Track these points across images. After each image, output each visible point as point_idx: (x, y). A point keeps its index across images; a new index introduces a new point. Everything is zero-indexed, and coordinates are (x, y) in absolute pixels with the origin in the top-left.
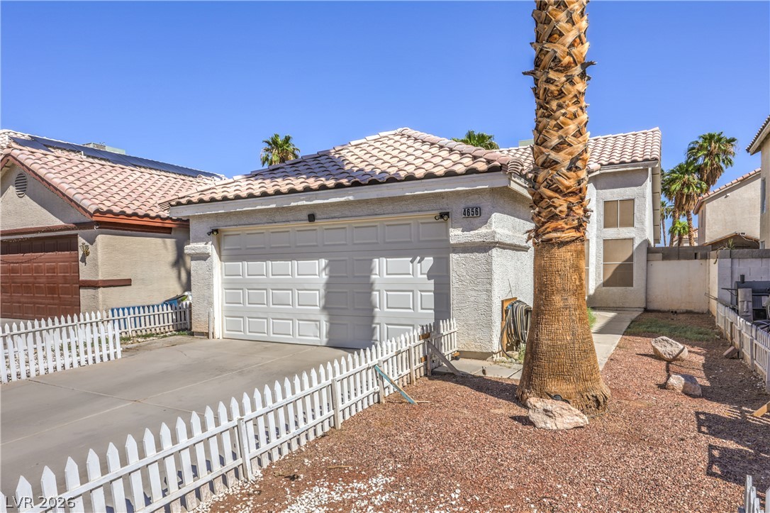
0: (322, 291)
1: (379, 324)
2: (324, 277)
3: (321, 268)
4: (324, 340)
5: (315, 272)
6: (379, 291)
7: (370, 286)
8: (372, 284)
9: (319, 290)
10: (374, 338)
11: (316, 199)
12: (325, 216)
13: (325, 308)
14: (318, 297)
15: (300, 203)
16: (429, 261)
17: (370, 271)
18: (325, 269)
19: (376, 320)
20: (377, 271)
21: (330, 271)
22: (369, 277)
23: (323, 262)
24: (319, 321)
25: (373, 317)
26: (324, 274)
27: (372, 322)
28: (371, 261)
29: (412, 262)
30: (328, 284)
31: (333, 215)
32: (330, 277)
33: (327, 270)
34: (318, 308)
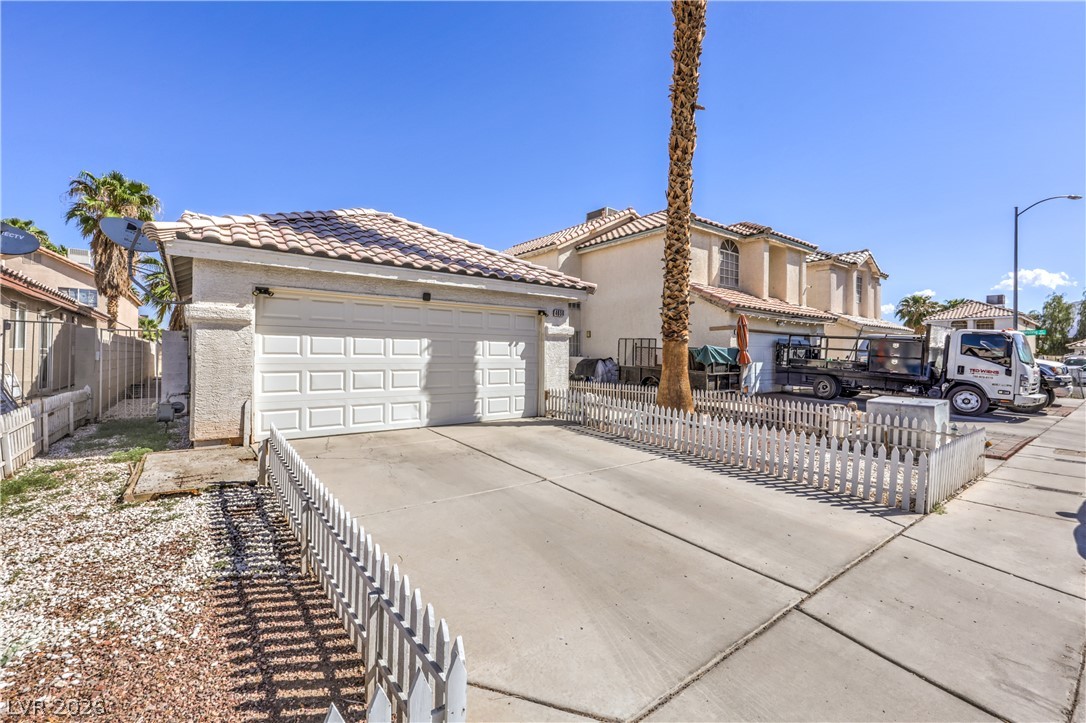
0: (424, 372)
1: (482, 399)
2: (427, 357)
3: (423, 348)
4: (425, 421)
5: (415, 353)
6: (482, 370)
7: (474, 365)
8: (476, 364)
9: (420, 370)
10: (477, 411)
11: (449, 281)
12: (441, 297)
13: (426, 388)
14: (417, 378)
15: (429, 281)
16: (522, 346)
17: (475, 353)
18: (428, 348)
19: (479, 396)
20: (480, 352)
21: (433, 351)
22: (473, 358)
23: (425, 342)
24: (420, 402)
25: (475, 393)
26: (426, 352)
27: (475, 397)
28: (475, 343)
29: (510, 345)
30: (430, 365)
31: (449, 298)
32: (433, 357)
33: (430, 349)
34: (419, 389)
